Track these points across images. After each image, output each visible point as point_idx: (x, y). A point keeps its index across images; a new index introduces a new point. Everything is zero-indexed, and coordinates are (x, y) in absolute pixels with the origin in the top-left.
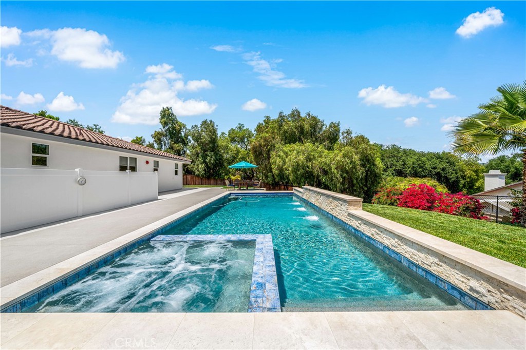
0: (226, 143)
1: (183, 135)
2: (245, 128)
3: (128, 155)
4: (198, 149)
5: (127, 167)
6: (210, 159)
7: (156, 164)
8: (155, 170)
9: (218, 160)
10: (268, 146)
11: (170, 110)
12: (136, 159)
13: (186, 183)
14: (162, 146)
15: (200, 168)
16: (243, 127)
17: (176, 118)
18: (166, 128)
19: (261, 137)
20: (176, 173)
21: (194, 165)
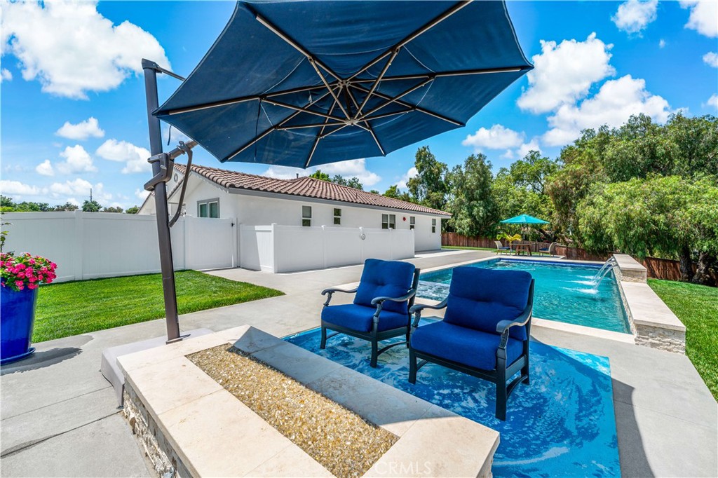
0: (504, 186)
1: (443, 179)
2: (541, 158)
3: (388, 213)
4: (462, 197)
5: (387, 224)
6: (479, 211)
7: (413, 219)
8: (412, 227)
9: (489, 212)
10: (580, 185)
11: (427, 150)
12: (394, 216)
13: (445, 243)
14: (418, 196)
15: (464, 223)
16: (539, 155)
17: (434, 158)
18: (423, 173)
19: (567, 172)
20: (434, 231)
21: (456, 219)
